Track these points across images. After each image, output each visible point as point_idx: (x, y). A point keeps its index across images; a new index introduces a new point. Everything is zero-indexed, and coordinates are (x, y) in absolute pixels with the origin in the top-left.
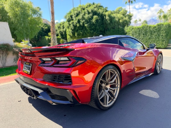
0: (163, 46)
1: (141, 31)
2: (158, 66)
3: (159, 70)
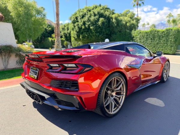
0: (172, 51)
1: (149, 35)
2: (165, 74)
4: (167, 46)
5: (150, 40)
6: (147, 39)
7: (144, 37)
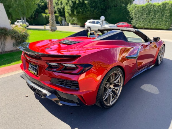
0: (166, 27)
1: (144, 10)
3: (160, 61)
4: (162, 21)
5: (145, 15)
6: (142, 13)
7: (139, 12)
